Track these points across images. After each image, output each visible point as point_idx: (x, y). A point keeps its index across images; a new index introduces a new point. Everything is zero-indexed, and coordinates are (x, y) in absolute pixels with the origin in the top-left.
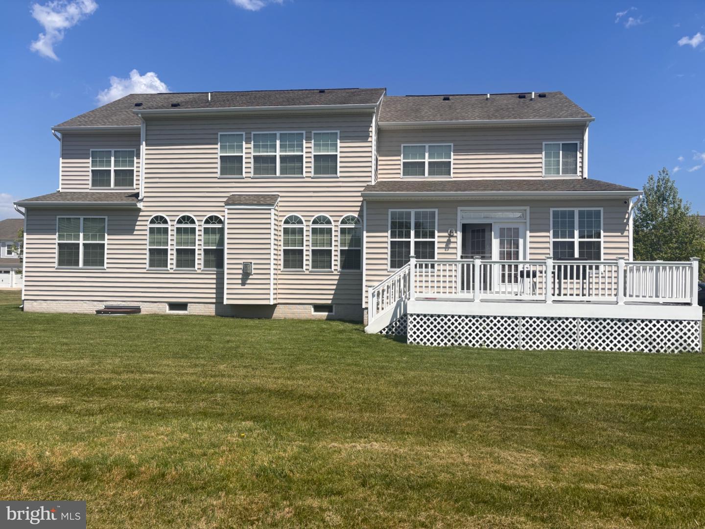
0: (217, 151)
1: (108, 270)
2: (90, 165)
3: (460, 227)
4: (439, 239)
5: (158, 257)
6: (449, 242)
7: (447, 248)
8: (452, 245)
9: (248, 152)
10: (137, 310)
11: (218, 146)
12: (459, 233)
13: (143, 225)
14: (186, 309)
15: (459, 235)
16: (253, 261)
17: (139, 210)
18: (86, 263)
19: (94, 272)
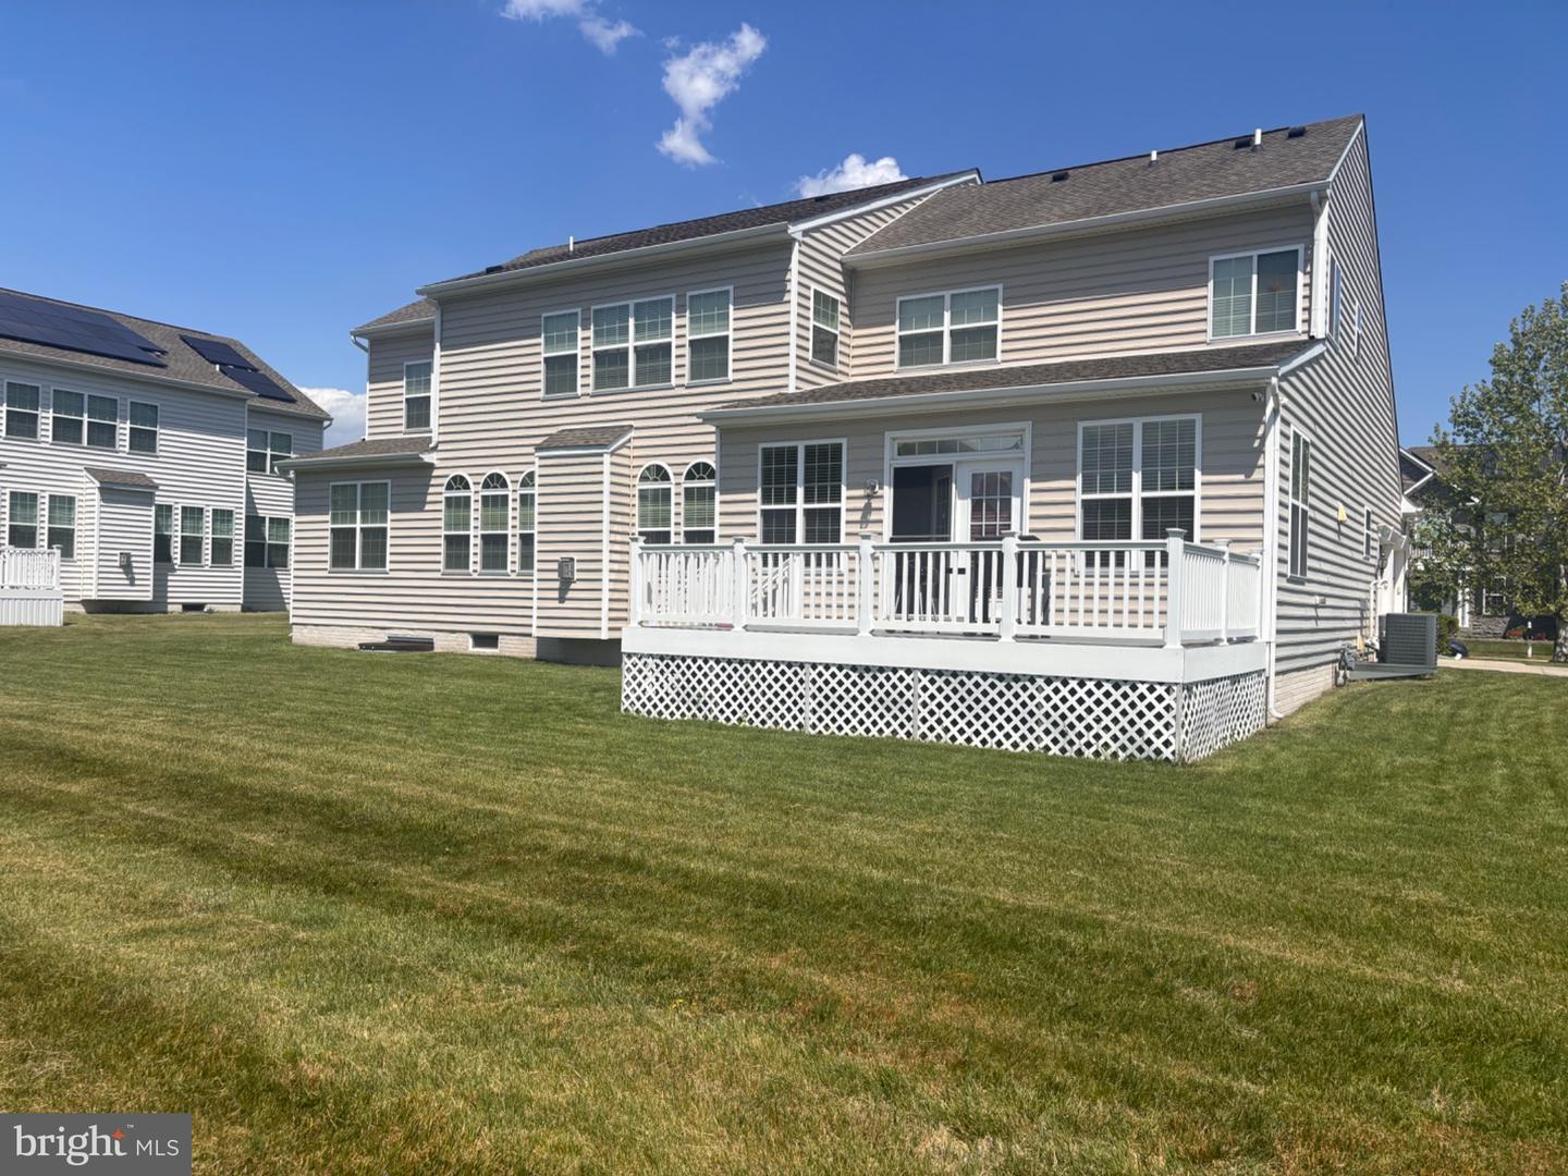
0: (537, 350)
1: (392, 574)
2: (403, 390)
3: (888, 475)
4: (848, 502)
5: (457, 549)
6: (867, 510)
7: (864, 521)
8: (874, 516)
9: (585, 345)
10: (427, 645)
11: (541, 340)
12: (886, 488)
13: (438, 494)
14: (495, 645)
15: (888, 493)
16: (576, 557)
17: (431, 467)
18: (365, 563)
19: (373, 578)
